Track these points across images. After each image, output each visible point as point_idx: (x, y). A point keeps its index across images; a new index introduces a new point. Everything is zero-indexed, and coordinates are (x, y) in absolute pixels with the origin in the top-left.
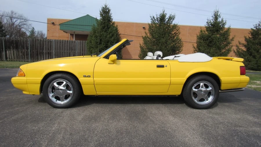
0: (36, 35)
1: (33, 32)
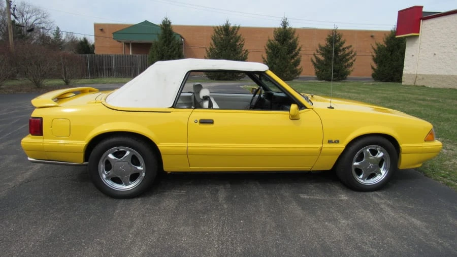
1: (58, 33)
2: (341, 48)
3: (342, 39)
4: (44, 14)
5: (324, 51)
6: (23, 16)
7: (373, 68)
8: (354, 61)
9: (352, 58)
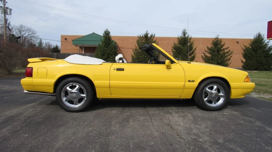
0: (44, 46)
1: (41, 43)
2: (222, 49)
3: (222, 43)
4: (33, 32)
5: (210, 51)
6: (21, 33)
7: (242, 62)
8: (231, 57)
9: (229, 55)
